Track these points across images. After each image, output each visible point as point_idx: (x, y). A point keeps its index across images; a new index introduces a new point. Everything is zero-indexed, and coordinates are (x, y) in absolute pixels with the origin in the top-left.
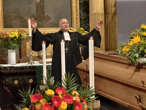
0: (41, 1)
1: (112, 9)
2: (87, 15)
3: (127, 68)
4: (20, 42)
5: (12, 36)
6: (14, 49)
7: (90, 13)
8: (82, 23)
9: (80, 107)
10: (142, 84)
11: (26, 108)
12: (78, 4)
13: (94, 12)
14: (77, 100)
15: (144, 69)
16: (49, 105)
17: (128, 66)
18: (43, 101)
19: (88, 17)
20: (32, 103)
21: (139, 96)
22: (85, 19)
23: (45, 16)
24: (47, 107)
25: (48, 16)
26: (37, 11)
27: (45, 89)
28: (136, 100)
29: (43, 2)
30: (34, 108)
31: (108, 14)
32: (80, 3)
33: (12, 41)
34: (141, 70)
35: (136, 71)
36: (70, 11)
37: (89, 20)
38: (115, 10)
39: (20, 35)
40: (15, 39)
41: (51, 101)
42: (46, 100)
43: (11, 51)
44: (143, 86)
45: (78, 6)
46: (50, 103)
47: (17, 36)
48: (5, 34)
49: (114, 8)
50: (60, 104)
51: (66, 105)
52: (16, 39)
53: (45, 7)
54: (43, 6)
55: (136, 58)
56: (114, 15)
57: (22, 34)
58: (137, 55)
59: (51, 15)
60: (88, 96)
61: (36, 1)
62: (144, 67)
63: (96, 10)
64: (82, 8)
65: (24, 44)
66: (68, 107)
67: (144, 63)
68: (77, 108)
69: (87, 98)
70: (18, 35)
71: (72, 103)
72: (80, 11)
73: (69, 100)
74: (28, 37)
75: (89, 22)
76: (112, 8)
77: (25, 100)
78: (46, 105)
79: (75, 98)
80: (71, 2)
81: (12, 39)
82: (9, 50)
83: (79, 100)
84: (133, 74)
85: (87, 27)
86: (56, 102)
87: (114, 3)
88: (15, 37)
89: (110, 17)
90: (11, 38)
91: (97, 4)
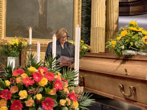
0: (44, 14)
1: (114, 27)
2: (88, 29)
3: (115, 62)
4: (20, 50)
5: (13, 43)
6: (14, 56)
7: (91, 28)
8: (84, 37)
9: (61, 84)
10: (125, 73)
11: (7, 81)
12: (80, 18)
13: (96, 26)
14: (58, 78)
15: (129, 61)
16: (29, 79)
17: (115, 60)
18: (24, 75)
19: (90, 32)
20: (13, 76)
21: (122, 85)
22: (86, 34)
23: (47, 27)
24: (28, 81)
25: (50, 28)
26: (39, 23)
27: (28, 66)
28: (120, 89)
29: (46, 14)
30: (15, 80)
31: (110, 31)
32: (82, 18)
33: (12, 48)
34: (126, 62)
35: (122, 63)
36: (72, 25)
37: (90, 35)
38: (117, 28)
39: (21, 44)
40: (15, 47)
41: (32, 76)
42: (27, 75)
43: (10, 58)
44: (126, 75)
45: (80, 20)
46: (31, 78)
47: (18, 44)
48: (6, 41)
49: (116, 26)
50: (41, 79)
51: (47, 81)
52: (17, 46)
53: (48, 19)
54: (46, 17)
55: (122, 50)
56: (115, 31)
57: (23, 42)
58: (123, 47)
59: (52, 27)
60: (71, 78)
61: (39, 13)
62: (129, 59)
63: (97, 24)
64: (84, 23)
65: (25, 53)
66: (48, 82)
67: (129, 55)
68: (57, 85)
69: (69, 80)
70: (18, 42)
71: (52, 80)
72: (82, 25)
73: (50, 78)
74: (28, 45)
75: (90, 37)
76: (114, 25)
77: (8, 74)
78: (27, 79)
79: (56, 77)
80: (73, 17)
81: (13, 46)
82: (8, 57)
83: (60, 79)
84: (119, 66)
85: (88, 41)
86: (37, 78)
87: (116, 20)
88: (15, 45)
89: (112, 33)
90: (11, 45)
91: (98, 19)
